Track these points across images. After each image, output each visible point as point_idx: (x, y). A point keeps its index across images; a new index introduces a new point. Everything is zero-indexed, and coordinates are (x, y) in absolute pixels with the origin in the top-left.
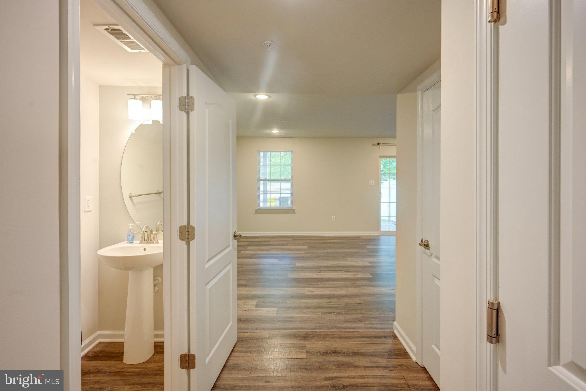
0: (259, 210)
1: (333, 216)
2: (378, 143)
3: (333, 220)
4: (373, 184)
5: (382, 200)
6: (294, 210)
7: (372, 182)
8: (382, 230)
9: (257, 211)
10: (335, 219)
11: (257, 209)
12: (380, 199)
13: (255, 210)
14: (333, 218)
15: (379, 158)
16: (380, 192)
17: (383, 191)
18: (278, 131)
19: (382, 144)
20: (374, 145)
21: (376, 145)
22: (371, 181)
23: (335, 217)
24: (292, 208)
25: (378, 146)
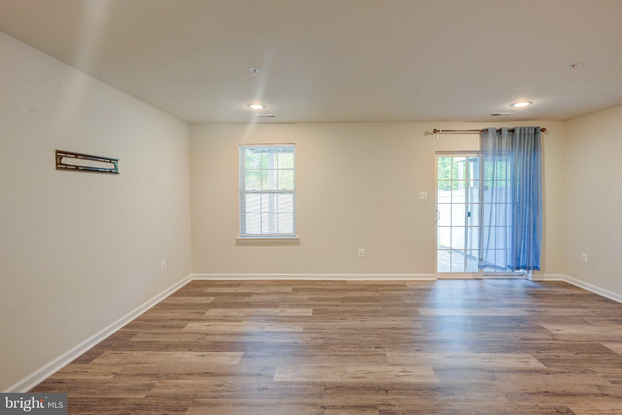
0: (242, 239)
1: (360, 250)
2: (435, 130)
3: (359, 255)
4: (426, 198)
5: (440, 222)
6: (298, 239)
7: (423, 194)
8: (439, 270)
9: (239, 241)
10: (363, 253)
11: (239, 238)
12: (436, 222)
13: (236, 240)
14: (360, 253)
15: (436, 155)
16: (437, 211)
17: (440, 208)
18: (262, 105)
19: (441, 131)
20: (427, 134)
21: (432, 134)
22: (421, 193)
23: (362, 250)
24: (295, 236)
25: (435, 135)
